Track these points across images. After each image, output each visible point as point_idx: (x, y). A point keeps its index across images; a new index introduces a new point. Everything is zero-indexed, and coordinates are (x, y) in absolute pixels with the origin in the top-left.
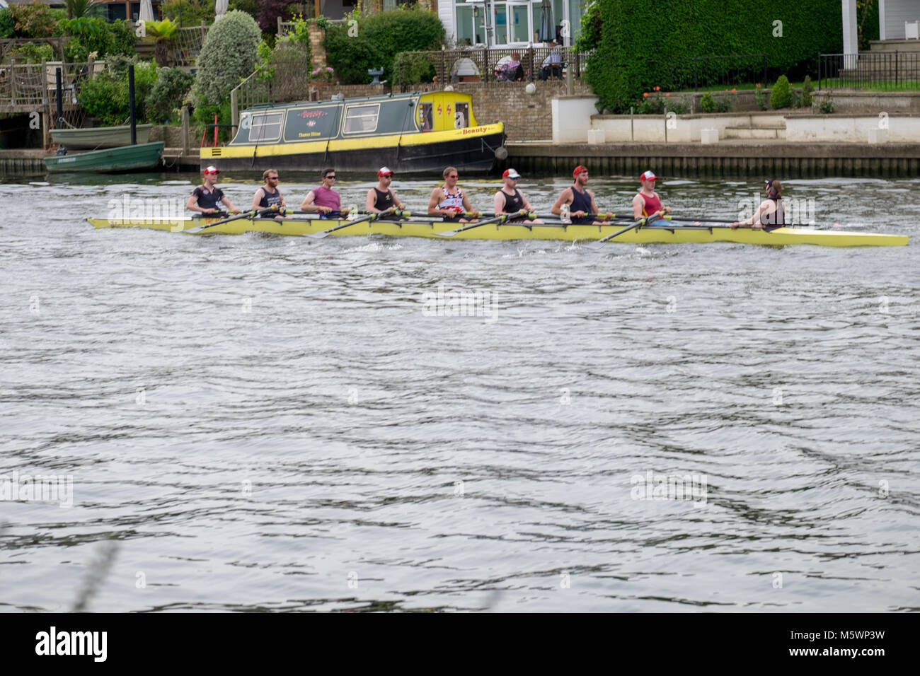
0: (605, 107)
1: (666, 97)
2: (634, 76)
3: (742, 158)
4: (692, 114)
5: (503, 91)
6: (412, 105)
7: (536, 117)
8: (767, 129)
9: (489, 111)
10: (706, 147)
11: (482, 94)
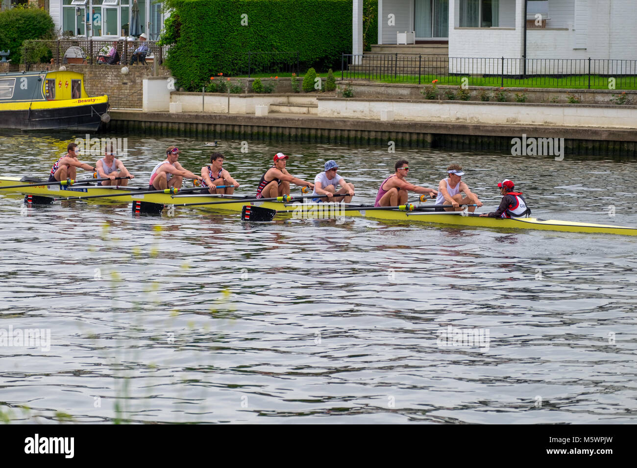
0: (181, 86)
1: (227, 81)
2: (203, 64)
3: (285, 128)
4: (246, 94)
5: (104, 71)
6: (40, 80)
7: (128, 91)
8: (302, 107)
9: (93, 86)
10: (259, 118)
11: (87, 73)
